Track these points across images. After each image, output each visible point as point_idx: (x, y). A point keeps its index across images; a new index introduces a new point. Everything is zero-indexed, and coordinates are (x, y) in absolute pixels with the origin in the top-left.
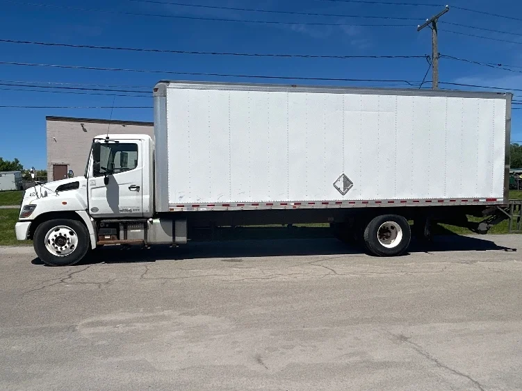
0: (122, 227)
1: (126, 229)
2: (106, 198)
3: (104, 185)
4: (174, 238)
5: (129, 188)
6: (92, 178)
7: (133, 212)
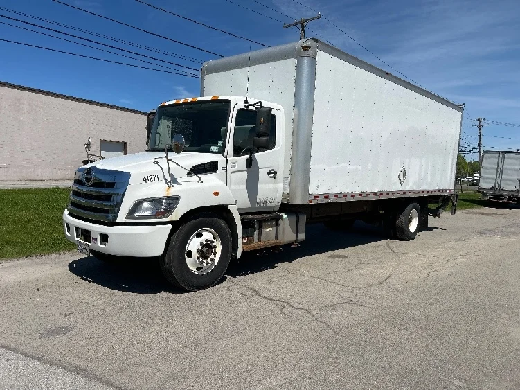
0: (257, 225)
1: (260, 228)
2: (245, 187)
3: (246, 169)
4: (297, 237)
5: (269, 173)
6: (231, 158)
7: (269, 205)
